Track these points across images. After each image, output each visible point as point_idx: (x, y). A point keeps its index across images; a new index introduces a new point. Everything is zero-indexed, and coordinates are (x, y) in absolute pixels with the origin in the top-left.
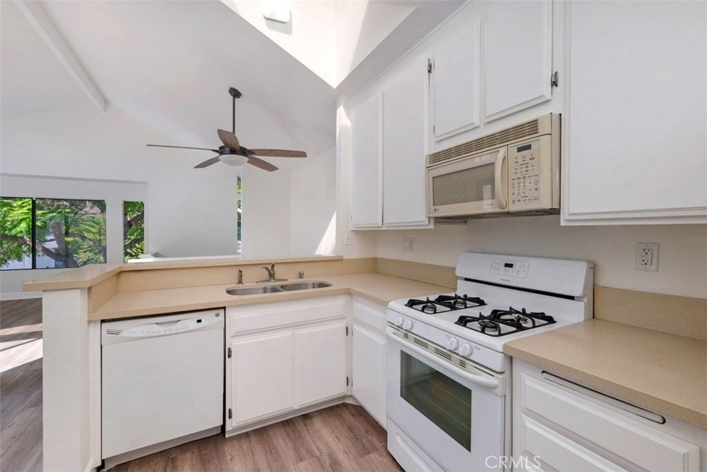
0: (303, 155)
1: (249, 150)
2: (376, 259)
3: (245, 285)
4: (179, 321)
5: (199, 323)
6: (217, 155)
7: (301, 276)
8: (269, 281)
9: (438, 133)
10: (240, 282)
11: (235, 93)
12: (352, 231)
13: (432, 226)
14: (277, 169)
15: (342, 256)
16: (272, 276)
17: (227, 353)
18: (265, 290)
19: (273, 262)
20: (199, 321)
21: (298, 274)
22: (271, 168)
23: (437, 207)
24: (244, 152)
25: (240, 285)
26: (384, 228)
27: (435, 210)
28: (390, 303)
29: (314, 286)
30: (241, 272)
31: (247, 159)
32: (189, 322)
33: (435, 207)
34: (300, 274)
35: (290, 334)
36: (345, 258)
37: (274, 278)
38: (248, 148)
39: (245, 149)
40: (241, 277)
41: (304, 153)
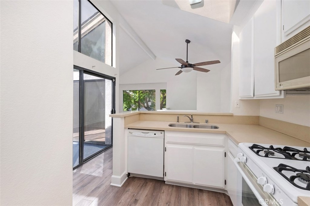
0: (218, 62)
1: (193, 65)
2: (259, 117)
3: (180, 123)
4: (148, 133)
5: (155, 135)
6: (180, 69)
7: (207, 122)
8: (190, 122)
9: (286, 30)
10: (178, 121)
11: (188, 41)
12: (240, 100)
13: (282, 97)
14: (210, 71)
15: (233, 114)
16: (192, 120)
17: (165, 149)
18: (187, 126)
19: (192, 114)
20: (155, 134)
21: (205, 121)
22: (206, 71)
23: (282, 83)
24: (191, 66)
25: (178, 123)
26: (255, 98)
27: (280, 85)
28: (240, 144)
29: (212, 127)
30: (178, 117)
31: (193, 69)
32: (151, 134)
33: (280, 83)
34: (206, 121)
35: (192, 148)
36: (235, 115)
37: (193, 122)
38: (193, 64)
39: (191, 64)
40: (178, 119)
41: (219, 61)
